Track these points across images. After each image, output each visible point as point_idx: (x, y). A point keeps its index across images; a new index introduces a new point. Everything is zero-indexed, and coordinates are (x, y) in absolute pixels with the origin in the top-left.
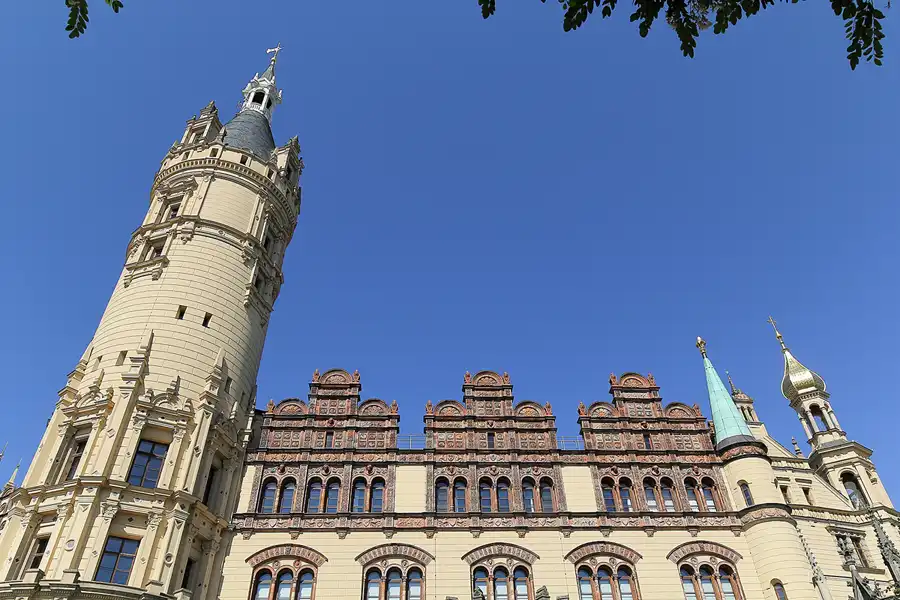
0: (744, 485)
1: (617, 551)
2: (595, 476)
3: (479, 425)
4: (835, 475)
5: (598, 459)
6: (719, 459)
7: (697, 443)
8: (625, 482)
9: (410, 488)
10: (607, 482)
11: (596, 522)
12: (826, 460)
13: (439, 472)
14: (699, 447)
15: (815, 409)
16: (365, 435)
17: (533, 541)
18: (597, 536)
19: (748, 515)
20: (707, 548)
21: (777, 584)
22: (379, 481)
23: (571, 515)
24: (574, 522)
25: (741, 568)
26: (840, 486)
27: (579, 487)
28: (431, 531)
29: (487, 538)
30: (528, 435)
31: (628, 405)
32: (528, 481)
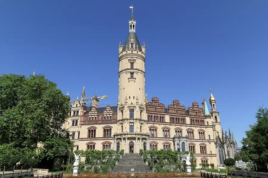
0: (208, 122)
1: (192, 130)
2: (190, 119)
3: (175, 109)
4: (214, 116)
5: (190, 116)
6: (205, 118)
7: (202, 115)
8: (193, 120)
9: (167, 118)
10: (191, 120)
11: (189, 125)
12: (213, 114)
13: (171, 116)
14: (203, 116)
15: (213, 105)
16: (160, 109)
17: (182, 127)
18: (190, 127)
19: (208, 126)
20: (202, 130)
21: (209, 135)
22: (163, 117)
23: (187, 124)
24: (187, 125)
25: (205, 133)
26: (214, 118)
27: (188, 120)
28: (170, 125)
29: (177, 127)
30: (182, 112)
31: (195, 108)
32: (182, 119)
